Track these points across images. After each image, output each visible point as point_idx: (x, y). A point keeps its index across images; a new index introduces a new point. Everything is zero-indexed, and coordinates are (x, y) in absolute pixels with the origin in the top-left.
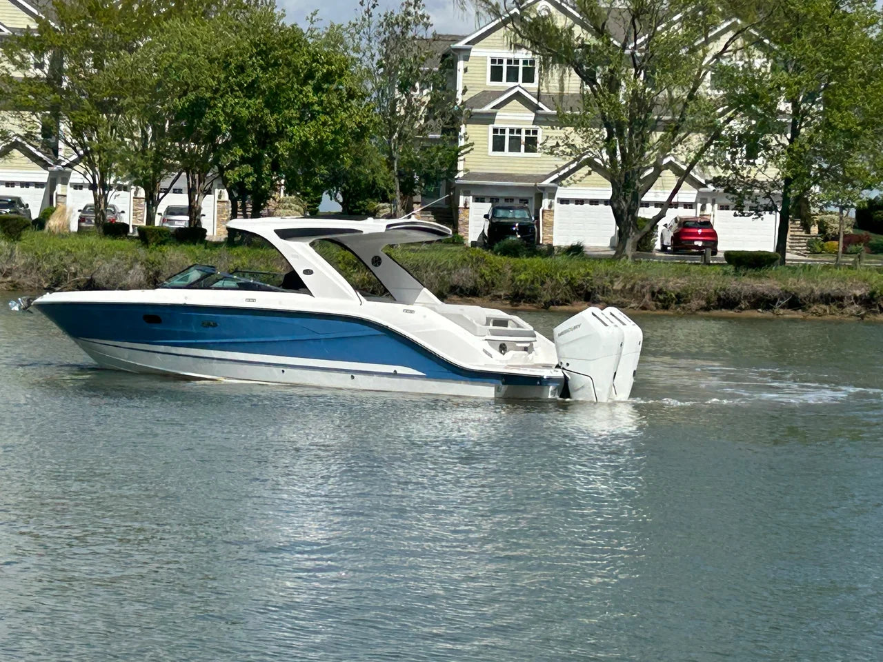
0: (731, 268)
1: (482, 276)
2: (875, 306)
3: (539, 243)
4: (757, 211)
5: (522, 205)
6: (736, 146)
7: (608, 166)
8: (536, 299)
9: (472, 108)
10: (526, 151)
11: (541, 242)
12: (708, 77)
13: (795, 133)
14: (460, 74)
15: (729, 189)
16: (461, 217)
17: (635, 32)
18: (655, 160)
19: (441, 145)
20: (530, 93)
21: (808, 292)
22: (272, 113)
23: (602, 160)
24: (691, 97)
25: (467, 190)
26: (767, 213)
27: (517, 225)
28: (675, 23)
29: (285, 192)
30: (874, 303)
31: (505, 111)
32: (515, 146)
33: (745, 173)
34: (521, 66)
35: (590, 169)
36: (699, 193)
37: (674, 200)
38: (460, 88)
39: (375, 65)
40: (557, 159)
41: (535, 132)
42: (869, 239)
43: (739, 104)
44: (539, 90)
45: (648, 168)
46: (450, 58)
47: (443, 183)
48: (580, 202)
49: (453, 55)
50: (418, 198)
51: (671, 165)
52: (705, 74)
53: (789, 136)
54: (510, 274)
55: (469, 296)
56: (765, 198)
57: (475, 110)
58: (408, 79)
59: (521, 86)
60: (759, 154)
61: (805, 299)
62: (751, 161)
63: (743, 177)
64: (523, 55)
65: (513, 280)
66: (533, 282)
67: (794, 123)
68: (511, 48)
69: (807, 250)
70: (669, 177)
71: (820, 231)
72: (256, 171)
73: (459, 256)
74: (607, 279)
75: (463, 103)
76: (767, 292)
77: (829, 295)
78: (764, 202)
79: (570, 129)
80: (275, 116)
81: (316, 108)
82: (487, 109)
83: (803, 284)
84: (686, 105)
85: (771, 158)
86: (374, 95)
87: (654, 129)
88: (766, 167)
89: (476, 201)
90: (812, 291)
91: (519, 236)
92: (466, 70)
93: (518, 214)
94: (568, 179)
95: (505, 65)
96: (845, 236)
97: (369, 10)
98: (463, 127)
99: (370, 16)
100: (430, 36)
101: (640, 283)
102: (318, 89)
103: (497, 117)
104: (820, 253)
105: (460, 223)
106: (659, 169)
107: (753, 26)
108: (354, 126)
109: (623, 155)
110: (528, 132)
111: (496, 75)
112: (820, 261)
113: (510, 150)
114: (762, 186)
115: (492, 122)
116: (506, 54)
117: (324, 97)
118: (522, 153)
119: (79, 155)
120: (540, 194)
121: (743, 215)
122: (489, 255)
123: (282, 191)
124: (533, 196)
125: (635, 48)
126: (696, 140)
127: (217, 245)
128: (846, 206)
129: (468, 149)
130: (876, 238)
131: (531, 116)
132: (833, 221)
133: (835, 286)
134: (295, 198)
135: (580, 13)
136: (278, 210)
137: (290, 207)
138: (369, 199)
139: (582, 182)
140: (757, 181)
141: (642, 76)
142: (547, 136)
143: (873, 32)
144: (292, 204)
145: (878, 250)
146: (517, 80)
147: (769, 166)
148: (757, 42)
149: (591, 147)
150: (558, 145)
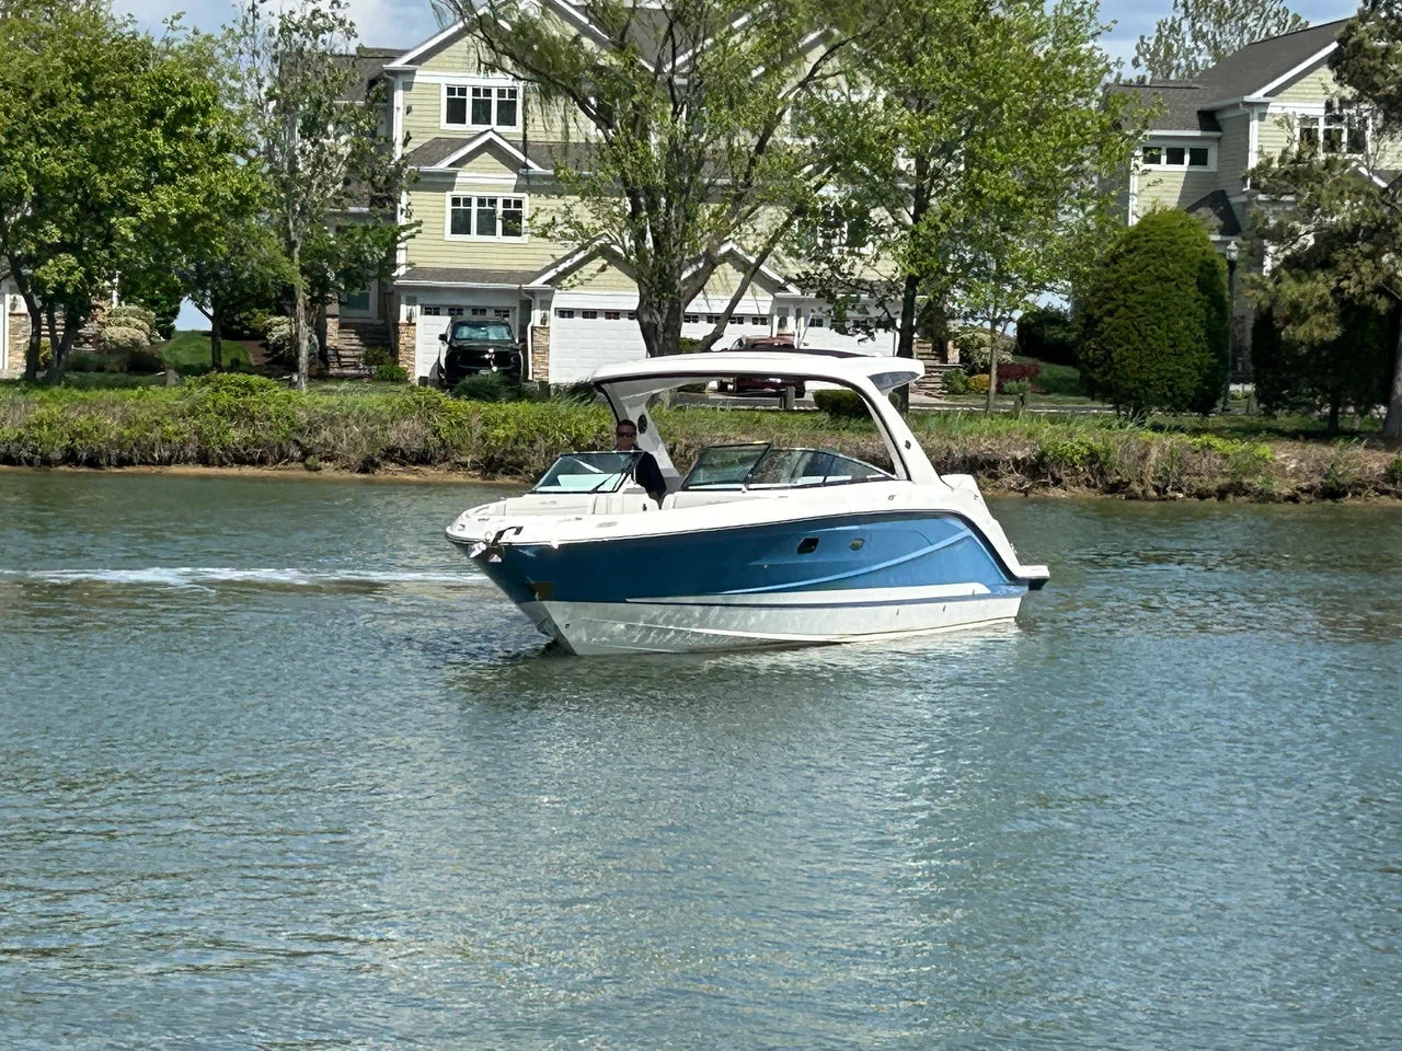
0: (824, 417)
1: (436, 432)
2: (1045, 476)
3: (526, 380)
4: (866, 327)
5: (498, 319)
6: (833, 226)
7: (632, 258)
8: (521, 467)
9: (418, 165)
10: (506, 232)
11: (530, 378)
12: (787, 117)
13: (922, 207)
14: (399, 117)
15: (825, 294)
16: (403, 339)
17: (674, 47)
18: (704, 249)
19: (369, 225)
20: (509, 142)
21: (944, 454)
22: (102, 171)
23: (624, 248)
24: (760, 148)
25: (412, 295)
26: (881, 331)
27: (491, 350)
28: (736, 31)
29: (120, 299)
30: (1044, 470)
31: (470, 170)
32: (487, 227)
33: (846, 269)
34: (494, 98)
35: (605, 262)
36: (776, 300)
37: (737, 310)
38: (398, 134)
39: (263, 96)
40: (552, 245)
41: (519, 203)
42: (1037, 371)
43: (836, 161)
44: (525, 136)
45: (697, 260)
46: (381, 85)
47: (374, 285)
48: (590, 314)
49: (386, 80)
50: (333, 308)
51: (731, 256)
52: (782, 113)
53: (912, 209)
54: (479, 429)
55: (415, 464)
56: (877, 306)
57: (423, 169)
58: (315, 119)
59: (495, 130)
60: (867, 239)
62: (857, 250)
63: (841, 274)
64: (499, 81)
65: (484, 438)
66: (516, 442)
67: (919, 191)
68: (479, 69)
69: (943, 388)
70: (727, 277)
71: (962, 359)
73: (400, 400)
75: (403, 157)
77: (976, 458)
78: (875, 313)
79: (573, 198)
80: (107, 176)
81: (169, 164)
82: (442, 166)
83: (937, 442)
84: (753, 162)
85: (885, 245)
86: (262, 144)
87: (704, 197)
88: (877, 258)
89: (427, 313)
90: (949, 453)
91: (495, 369)
92: (409, 110)
93: (494, 334)
94: (571, 277)
95: (469, 97)
96: (1000, 366)
97: (254, 6)
98: (404, 195)
99: (256, 15)
100: (353, 51)
101: (684, 441)
102: (170, 134)
103: (458, 180)
104: (963, 393)
105: (401, 348)
106: (712, 263)
107: (855, 39)
108: (230, 196)
109: (656, 241)
110: (507, 203)
111: (456, 113)
112: (964, 404)
113: (480, 232)
114: (871, 288)
115: (450, 186)
116: (473, 80)
117: (181, 149)
118: (499, 237)
120: (527, 302)
121: (844, 332)
122: (446, 399)
123: (115, 299)
124: (517, 305)
125: (673, 71)
126: (770, 217)
128: (1001, 318)
129: (414, 230)
130: (1048, 370)
131: (511, 178)
132: (981, 344)
133: (985, 445)
134: (135, 308)
135: (586, 15)
136: (108, 329)
137: (128, 323)
138: (255, 310)
139: (593, 283)
140: (865, 282)
141: (684, 113)
142: (538, 209)
143: (1042, 49)
144: (131, 319)
145: (1050, 388)
146: (488, 121)
147: (882, 257)
148: (865, 62)
149: (605, 227)
150: (554, 223)
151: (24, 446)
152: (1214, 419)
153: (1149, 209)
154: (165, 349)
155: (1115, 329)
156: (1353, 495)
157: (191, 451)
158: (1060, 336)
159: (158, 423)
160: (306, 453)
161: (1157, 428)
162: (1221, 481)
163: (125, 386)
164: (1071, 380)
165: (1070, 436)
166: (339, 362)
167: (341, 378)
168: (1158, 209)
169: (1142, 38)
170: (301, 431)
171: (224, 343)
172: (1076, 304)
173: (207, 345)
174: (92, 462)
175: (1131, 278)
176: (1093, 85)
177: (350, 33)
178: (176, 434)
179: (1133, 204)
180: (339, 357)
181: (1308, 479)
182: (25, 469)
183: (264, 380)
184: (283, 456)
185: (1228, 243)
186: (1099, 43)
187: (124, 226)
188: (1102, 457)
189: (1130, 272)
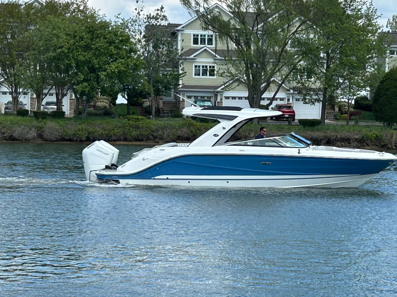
0: (301, 126)
1: (192, 132)
2: (363, 143)
4: (312, 101)
5: (208, 99)
6: (303, 73)
7: (246, 82)
9: (186, 56)
10: (210, 75)
12: (289, 42)
13: (328, 67)
14: (179, 43)
15: (300, 92)
16: (181, 105)
17: (257, 23)
19: (172, 73)
20: (211, 50)
21: (335, 137)
23: (244, 80)
24: (283, 51)
25: (184, 93)
26: (317, 102)
29: (101, 95)
30: (363, 141)
31: (200, 57)
32: (205, 73)
33: (307, 85)
34: (206, 38)
35: (239, 83)
36: (287, 94)
37: (276, 97)
38: (179, 48)
39: (142, 37)
40: (224, 79)
41: (214, 67)
42: (361, 113)
43: (303, 54)
44: (216, 48)
45: (264, 83)
47: (173, 90)
48: (234, 98)
49: (176, 32)
50: (161, 97)
51: (274, 82)
53: (325, 68)
56: (315, 95)
59: (207, 46)
60: (312, 76)
61: (333, 140)
62: (309, 80)
63: (305, 86)
64: (208, 32)
67: (327, 63)
68: (202, 29)
69: (334, 118)
70: (273, 87)
71: (339, 110)
73: (181, 123)
74: (247, 132)
75: (181, 54)
76: (317, 137)
77: (344, 138)
78: (315, 97)
79: (230, 65)
82: (192, 57)
83: (333, 133)
84: (281, 55)
85: (318, 78)
86: (142, 51)
88: (315, 82)
89: (188, 98)
90: (337, 137)
92: (183, 41)
93: (207, 104)
94: (229, 87)
95: (199, 37)
96: (350, 112)
97: (139, 12)
99: (140, 15)
100: (167, 24)
103: (196, 61)
104: (340, 120)
105: (181, 108)
106: (269, 83)
107: (309, 20)
109: (253, 77)
110: (210, 67)
111: (196, 42)
112: (340, 123)
113: (203, 75)
114: (314, 90)
115: (194, 62)
116: (200, 32)
118: (208, 77)
119: (4, 78)
120: (216, 94)
121: (306, 103)
122: (194, 122)
123: (99, 94)
124: (213, 96)
125: (257, 29)
127: (70, 119)
128: (350, 99)
129: (184, 75)
130: (364, 113)
131: (212, 60)
132: (345, 106)
133: (347, 134)
134: (105, 97)
135: (232, 14)
136: (97, 103)
137: (103, 101)
138: (139, 98)
139: (235, 89)
140: (312, 88)
141: (261, 42)
142: (220, 68)
143: (361, 22)
145: (365, 118)
146: (205, 44)
147: (317, 81)
148: (311, 27)
149: (239, 73)
150: (224, 72)
151: (75, 136)
153: (392, 68)
154: (113, 110)
155: (383, 101)
157: (122, 137)
158: (367, 103)
159: (113, 130)
160: (155, 138)
161: (395, 129)
163: (103, 119)
164: (370, 116)
165: (371, 132)
166: (163, 112)
167: (164, 117)
168: (395, 67)
169: (389, 19)
170: (153, 132)
171: (131, 107)
173: (126, 108)
175: (387, 87)
176: (376, 32)
177: (166, 20)
178: (118, 133)
179: (387, 66)
180: (163, 111)
182: (75, 143)
183: (142, 117)
184: (148, 139)
186: (378, 20)
187: (102, 75)
188: (380, 137)
189: (387, 85)
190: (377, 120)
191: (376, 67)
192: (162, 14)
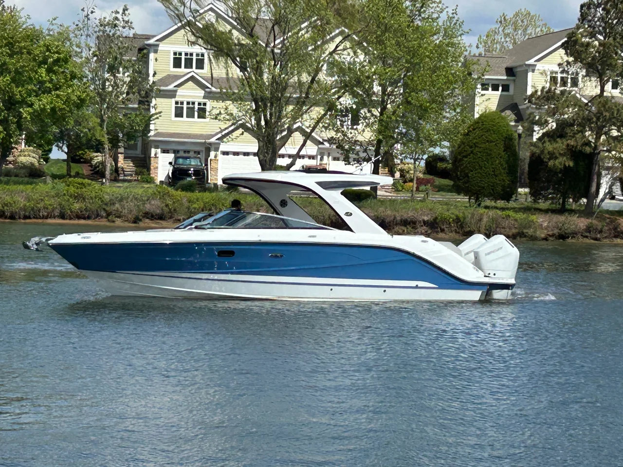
1: (167, 206)
2: (437, 228)
3: (207, 183)
4: (359, 161)
5: (195, 155)
6: (344, 116)
7: (255, 129)
9: (160, 86)
10: (199, 117)
11: (209, 181)
12: (325, 67)
13: (384, 108)
14: (152, 65)
15: (340, 147)
16: (153, 163)
17: (274, 36)
18: (288, 125)
19: (138, 113)
20: (201, 77)
21: (393, 217)
22: (17, 87)
23: (252, 125)
24: (313, 81)
25: (157, 144)
26: (365, 163)
27: (192, 169)
28: (303, 29)
29: (26, 144)
30: (436, 226)
31: (183, 89)
32: (190, 115)
33: (350, 136)
35: (243, 131)
36: (319, 148)
37: (302, 153)
38: (151, 72)
39: (91, 55)
40: (220, 123)
41: (205, 104)
42: (434, 182)
43: (346, 87)
45: (284, 130)
46: (145, 51)
47: (140, 140)
48: (236, 154)
49: (147, 49)
50: (121, 150)
51: (299, 129)
52: (322, 66)
53: (379, 110)
54: (186, 204)
55: (157, 220)
56: (363, 152)
57: (162, 88)
58: (114, 65)
59: (194, 71)
60: (360, 122)
61: (390, 222)
62: (355, 127)
63: (348, 138)
64: (196, 49)
65: (188, 208)
67: (383, 101)
68: (188, 44)
69: (392, 189)
70: (298, 137)
71: (401, 176)
72: (5, 129)
73: (150, 191)
75: (154, 82)
77: (406, 220)
78: (363, 155)
79: (229, 102)
80: (20, 89)
81: (48, 85)
82: (171, 87)
83: (389, 212)
84: (309, 87)
85: (368, 125)
86: (90, 76)
87: (287, 103)
88: (364, 131)
89: (163, 153)
90: (395, 218)
91: (194, 178)
92: (156, 60)
93: (193, 162)
94: (228, 137)
95: (183, 57)
96: (418, 179)
97: (88, 15)
98: (153, 100)
99: (89, 19)
100: (132, 35)
102: (49, 71)
103: (178, 94)
104: (401, 191)
105: (152, 168)
106: (291, 131)
107: (354, 33)
108: (75, 98)
109: (266, 122)
110: (199, 104)
111: (177, 63)
112: (402, 196)
113: (188, 116)
114: (361, 144)
115: (174, 96)
116: (185, 49)
117: (54, 77)
118: (196, 119)
120: (208, 148)
121: (349, 164)
122: (172, 191)
123: (23, 144)
124: (204, 149)
125: (274, 47)
126: (317, 111)
128: (418, 158)
129: (158, 116)
130: (439, 181)
131: (202, 93)
132: (410, 169)
133: (411, 214)
134: (32, 148)
135: (236, 21)
136: (20, 158)
137: (29, 155)
138: (86, 150)
139: (237, 140)
140: (358, 141)
141: (279, 66)
142: (213, 107)
143: (437, 39)
144: (30, 153)
145: (440, 189)
146: (191, 67)
147: (366, 130)
148: (359, 44)
149: (243, 115)
150: (220, 113)
152: (512, 204)
153: (484, 111)
154: (45, 167)
155: (469, 163)
156: (572, 238)
157: (57, 212)
158: (445, 166)
159: (42, 200)
160: (109, 214)
161: (486, 207)
162: (514, 231)
163: (28, 183)
164: (448, 186)
165: (448, 211)
166: (123, 174)
167: (124, 181)
168: (488, 111)
169: (481, 35)
170: (106, 204)
171: (72, 164)
172: (452, 152)
173: (65, 165)
174: (12, 217)
175: (475, 141)
176: (460, 56)
177: (130, 28)
178: (50, 205)
179: (477, 109)
180: (124, 171)
181: (552, 230)
183: (90, 181)
184: (98, 215)
185: (518, 126)
186: (463, 37)
187: (25, 112)
188: (462, 220)
189: (474, 139)
190: (459, 193)
191: (458, 110)
192: (126, 19)
